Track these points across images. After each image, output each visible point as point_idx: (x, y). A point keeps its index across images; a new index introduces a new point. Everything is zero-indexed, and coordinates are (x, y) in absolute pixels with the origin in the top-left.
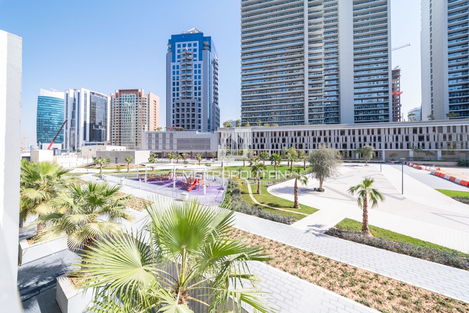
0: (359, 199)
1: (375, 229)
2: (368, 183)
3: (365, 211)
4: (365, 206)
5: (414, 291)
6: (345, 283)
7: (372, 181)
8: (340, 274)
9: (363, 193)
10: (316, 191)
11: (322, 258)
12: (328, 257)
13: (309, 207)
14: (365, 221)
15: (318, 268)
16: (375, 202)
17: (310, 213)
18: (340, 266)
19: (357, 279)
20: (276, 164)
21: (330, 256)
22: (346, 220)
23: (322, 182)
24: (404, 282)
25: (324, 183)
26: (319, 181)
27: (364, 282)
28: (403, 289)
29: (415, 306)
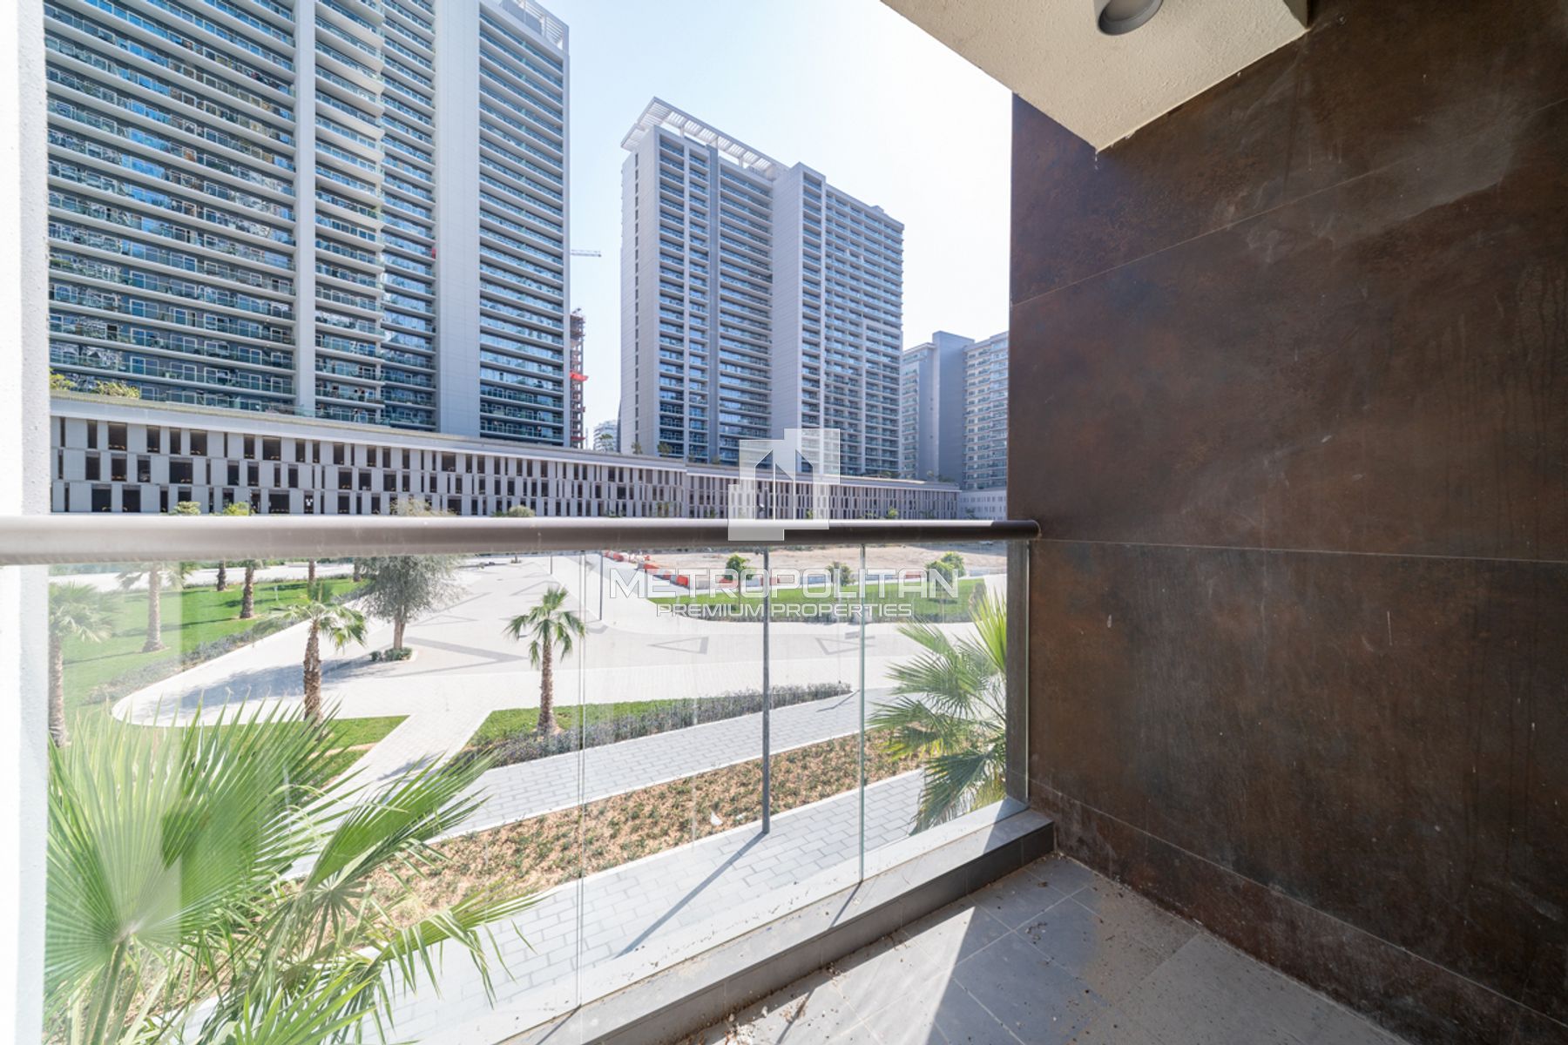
0: (535, 645)
1: (565, 712)
2: (554, 598)
3: (546, 674)
4: (547, 660)
5: (646, 796)
6: (526, 863)
7: (563, 595)
8: (510, 852)
9: (545, 627)
10: (381, 660)
11: (450, 845)
12: (470, 831)
13: (367, 719)
14: (546, 699)
15: (448, 876)
16: (567, 647)
17: (376, 738)
18: (504, 835)
19: (549, 839)
20: (154, 581)
21: (474, 826)
22: (494, 718)
23: (403, 626)
24: (629, 790)
25: (409, 630)
26: (393, 625)
27: (564, 836)
28: (631, 804)
29: (651, 820)
